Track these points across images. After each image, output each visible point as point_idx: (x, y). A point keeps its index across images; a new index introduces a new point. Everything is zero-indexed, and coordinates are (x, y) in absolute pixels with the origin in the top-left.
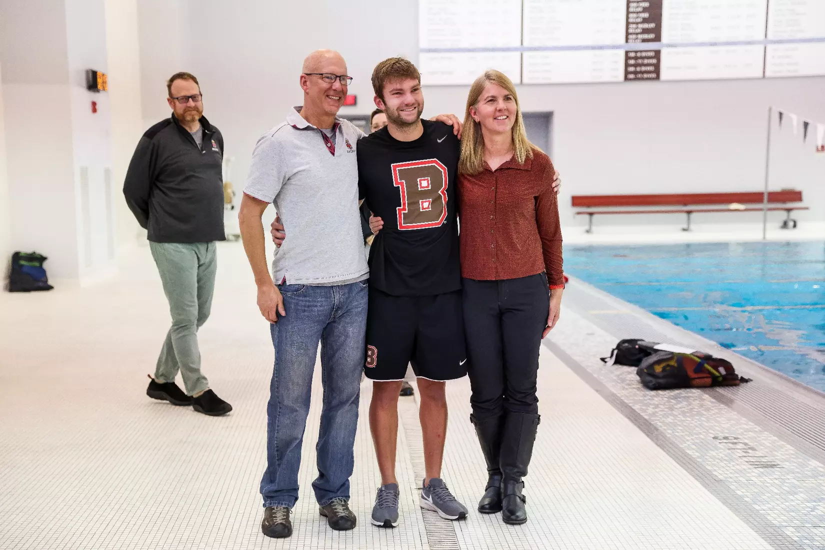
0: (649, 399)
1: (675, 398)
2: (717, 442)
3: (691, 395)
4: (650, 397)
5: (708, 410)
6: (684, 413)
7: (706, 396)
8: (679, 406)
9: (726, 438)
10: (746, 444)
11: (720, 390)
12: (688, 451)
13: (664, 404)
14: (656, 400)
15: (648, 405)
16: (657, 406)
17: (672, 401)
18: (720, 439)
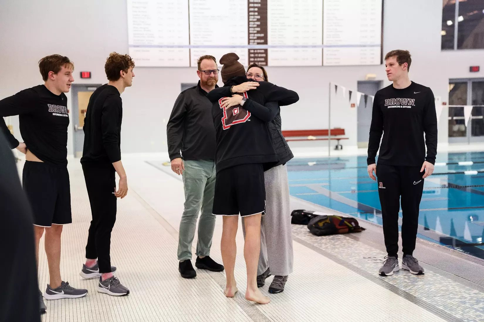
0: (319, 241)
1: (332, 239)
2: (366, 260)
3: (339, 237)
4: (319, 240)
5: (352, 244)
6: (342, 247)
7: (348, 238)
8: (337, 243)
9: (369, 258)
10: (380, 260)
11: (354, 235)
12: (354, 265)
13: (328, 243)
14: (323, 241)
15: (321, 244)
16: (326, 244)
17: (332, 241)
18: (367, 259)
